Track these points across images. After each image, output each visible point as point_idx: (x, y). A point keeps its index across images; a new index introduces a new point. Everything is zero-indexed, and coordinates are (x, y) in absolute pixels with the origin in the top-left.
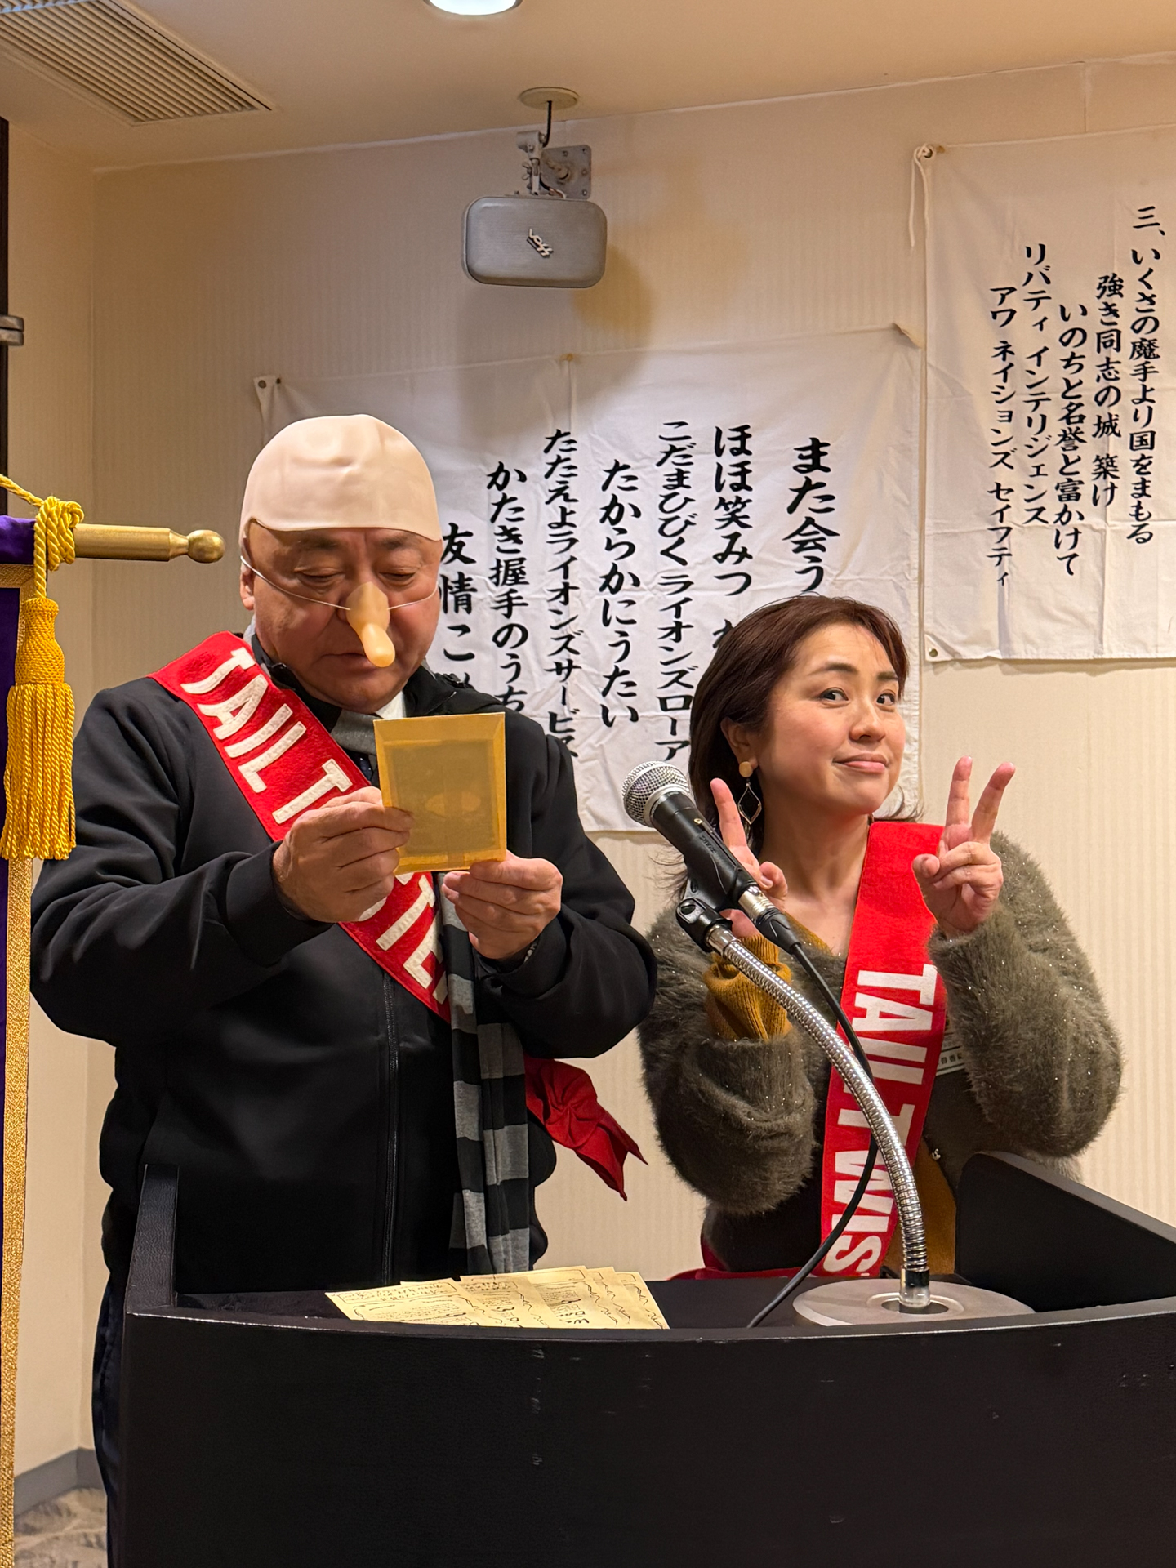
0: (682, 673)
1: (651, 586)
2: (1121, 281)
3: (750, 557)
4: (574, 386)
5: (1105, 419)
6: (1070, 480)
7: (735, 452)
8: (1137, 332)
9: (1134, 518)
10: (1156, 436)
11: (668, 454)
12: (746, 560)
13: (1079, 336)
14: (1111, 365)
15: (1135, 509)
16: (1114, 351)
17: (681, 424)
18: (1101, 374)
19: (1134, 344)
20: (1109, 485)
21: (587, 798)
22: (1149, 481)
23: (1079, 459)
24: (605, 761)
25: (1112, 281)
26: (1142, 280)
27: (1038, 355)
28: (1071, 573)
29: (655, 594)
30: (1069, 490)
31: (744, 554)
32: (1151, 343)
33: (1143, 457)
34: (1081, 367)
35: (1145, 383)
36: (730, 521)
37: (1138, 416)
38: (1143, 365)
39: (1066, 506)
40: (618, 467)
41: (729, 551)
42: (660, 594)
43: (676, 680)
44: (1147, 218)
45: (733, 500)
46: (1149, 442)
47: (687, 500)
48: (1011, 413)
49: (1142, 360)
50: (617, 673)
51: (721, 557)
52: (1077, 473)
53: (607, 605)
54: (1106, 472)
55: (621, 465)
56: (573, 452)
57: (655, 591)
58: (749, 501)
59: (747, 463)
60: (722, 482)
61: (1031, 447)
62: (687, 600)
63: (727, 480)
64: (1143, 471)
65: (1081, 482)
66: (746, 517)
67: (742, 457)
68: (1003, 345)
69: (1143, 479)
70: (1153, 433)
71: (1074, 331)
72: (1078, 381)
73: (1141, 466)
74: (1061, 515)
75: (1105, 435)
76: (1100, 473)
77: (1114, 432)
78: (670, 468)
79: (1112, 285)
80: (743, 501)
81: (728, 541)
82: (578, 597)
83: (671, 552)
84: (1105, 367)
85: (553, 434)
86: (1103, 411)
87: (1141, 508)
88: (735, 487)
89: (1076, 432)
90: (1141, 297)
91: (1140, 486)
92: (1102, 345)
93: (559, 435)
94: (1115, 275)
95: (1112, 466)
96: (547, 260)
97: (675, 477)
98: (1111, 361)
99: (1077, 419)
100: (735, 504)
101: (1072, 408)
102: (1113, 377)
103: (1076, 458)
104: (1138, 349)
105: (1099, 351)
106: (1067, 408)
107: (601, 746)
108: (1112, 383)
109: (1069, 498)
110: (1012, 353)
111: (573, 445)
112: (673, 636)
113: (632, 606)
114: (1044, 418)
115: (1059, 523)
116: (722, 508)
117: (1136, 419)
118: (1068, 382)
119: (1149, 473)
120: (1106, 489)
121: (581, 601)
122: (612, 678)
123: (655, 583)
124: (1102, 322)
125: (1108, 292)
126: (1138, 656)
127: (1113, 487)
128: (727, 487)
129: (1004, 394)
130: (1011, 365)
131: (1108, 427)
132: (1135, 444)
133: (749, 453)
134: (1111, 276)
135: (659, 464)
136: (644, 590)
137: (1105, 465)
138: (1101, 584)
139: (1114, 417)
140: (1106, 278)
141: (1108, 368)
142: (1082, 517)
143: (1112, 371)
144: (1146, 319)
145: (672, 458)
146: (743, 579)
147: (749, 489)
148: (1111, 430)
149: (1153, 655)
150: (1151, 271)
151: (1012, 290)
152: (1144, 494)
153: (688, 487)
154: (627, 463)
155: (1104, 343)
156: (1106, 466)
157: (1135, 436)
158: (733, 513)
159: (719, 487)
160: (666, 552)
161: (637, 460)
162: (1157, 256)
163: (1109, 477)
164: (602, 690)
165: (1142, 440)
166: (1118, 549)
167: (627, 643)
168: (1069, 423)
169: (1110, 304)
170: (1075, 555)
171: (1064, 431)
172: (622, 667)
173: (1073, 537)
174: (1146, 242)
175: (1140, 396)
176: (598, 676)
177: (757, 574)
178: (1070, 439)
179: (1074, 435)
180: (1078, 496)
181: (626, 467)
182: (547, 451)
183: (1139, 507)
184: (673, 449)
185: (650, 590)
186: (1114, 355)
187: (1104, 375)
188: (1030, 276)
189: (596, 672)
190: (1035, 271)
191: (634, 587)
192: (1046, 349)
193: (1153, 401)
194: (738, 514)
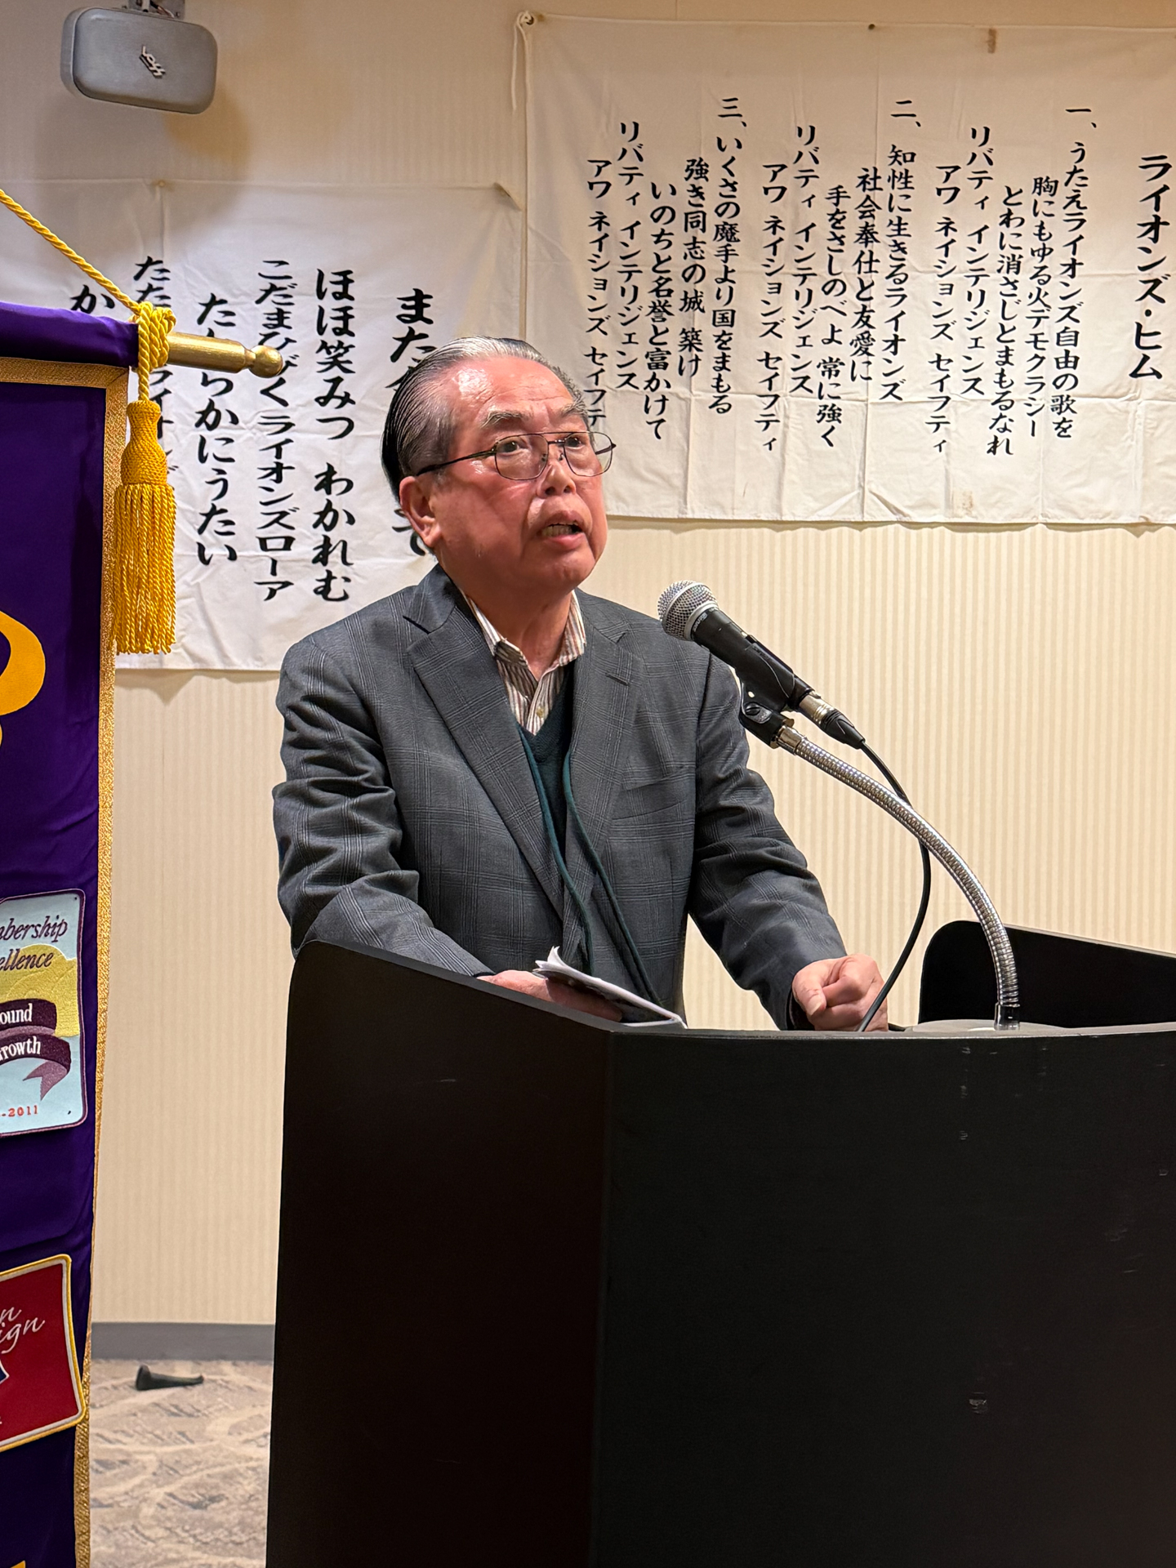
0: (283, 514)
1: (250, 425)
2: (706, 165)
3: (353, 402)
4: (167, 212)
5: (691, 295)
6: (658, 350)
7: (337, 296)
8: (720, 215)
9: (715, 389)
10: (736, 314)
11: (268, 292)
12: (348, 405)
13: (668, 214)
14: (697, 245)
16: (700, 232)
17: (282, 263)
18: (688, 252)
19: (717, 226)
20: (694, 358)
21: (183, 637)
23: (667, 331)
24: (202, 599)
25: (699, 165)
26: (725, 166)
27: (631, 228)
28: (658, 437)
29: (255, 434)
30: (658, 359)
31: (346, 399)
32: (732, 227)
33: (724, 333)
34: (670, 244)
35: (727, 264)
37: (721, 294)
38: (725, 247)
39: (654, 374)
40: (214, 301)
41: (331, 395)
42: (259, 434)
43: (276, 521)
44: (730, 109)
45: (336, 345)
46: (730, 319)
47: (288, 340)
48: (605, 281)
49: (724, 242)
50: (214, 511)
51: (323, 401)
53: (203, 442)
54: (691, 345)
55: (218, 299)
56: (166, 282)
57: (254, 430)
59: (350, 308)
60: (324, 325)
61: (624, 315)
62: (288, 441)
63: (330, 323)
64: (724, 346)
65: (668, 353)
66: (349, 362)
67: (345, 302)
68: (598, 215)
69: (724, 354)
70: (733, 312)
71: (664, 208)
73: (722, 341)
74: (650, 382)
75: (691, 310)
76: (686, 346)
77: (699, 307)
78: (269, 306)
79: (698, 168)
81: (330, 385)
82: (173, 431)
84: (691, 246)
85: (144, 261)
86: (689, 287)
88: (338, 332)
89: (664, 305)
90: (724, 183)
91: (720, 360)
92: (689, 225)
93: (150, 262)
94: (701, 160)
95: (697, 339)
96: (159, 81)
97: (275, 316)
98: (698, 240)
99: (665, 293)
100: (337, 349)
101: (661, 282)
102: (698, 256)
103: (664, 329)
104: (721, 232)
105: (686, 230)
106: (657, 281)
107: (198, 585)
108: (698, 262)
109: (657, 367)
110: (608, 224)
111: (166, 275)
112: (274, 477)
113: (230, 445)
114: (636, 289)
115: (649, 389)
116: (324, 351)
117: (718, 297)
118: (658, 257)
119: (729, 349)
120: (691, 361)
121: (176, 436)
122: (209, 516)
123: (254, 422)
124: (690, 203)
125: (694, 175)
126: (718, 517)
127: (697, 359)
128: (329, 331)
129: (600, 262)
130: (606, 235)
131: (694, 303)
132: (717, 320)
133: (351, 298)
134: (698, 160)
135: (258, 302)
136: (243, 429)
137: (690, 338)
138: (686, 448)
139: (699, 294)
140: (694, 161)
141: (694, 247)
142: (669, 386)
143: (698, 250)
144: (728, 204)
145: (271, 297)
146: (345, 424)
147: (352, 334)
148: (696, 306)
149: (730, 517)
150: (733, 159)
151: (607, 163)
153: (289, 328)
154: (224, 298)
155: (691, 223)
156: (691, 340)
157: (717, 313)
158: (335, 358)
159: (321, 330)
161: (234, 296)
162: (739, 146)
163: (693, 349)
164: (198, 527)
165: (723, 317)
166: (700, 417)
167: (225, 482)
168: (658, 295)
169: (697, 186)
170: (662, 421)
171: (654, 303)
172: (219, 505)
173: (660, 404)
174: (730, 131)
175: (723, 277)
176: (194, 513)
177: (360, 420)
178: (659, 311)
179: (663, 307)
180: (665, 366)
181: (223, 302)
183: (719, 379)
184: (273, 288)
185: (251, 429)
186: (700, 237)
187: (691, 253)
188: (624, 152)
189: (191, 508)
190: (629, 147)
191: (232, 425)
192: (638, 223)
193: (733, 282)
194: (340, 359)
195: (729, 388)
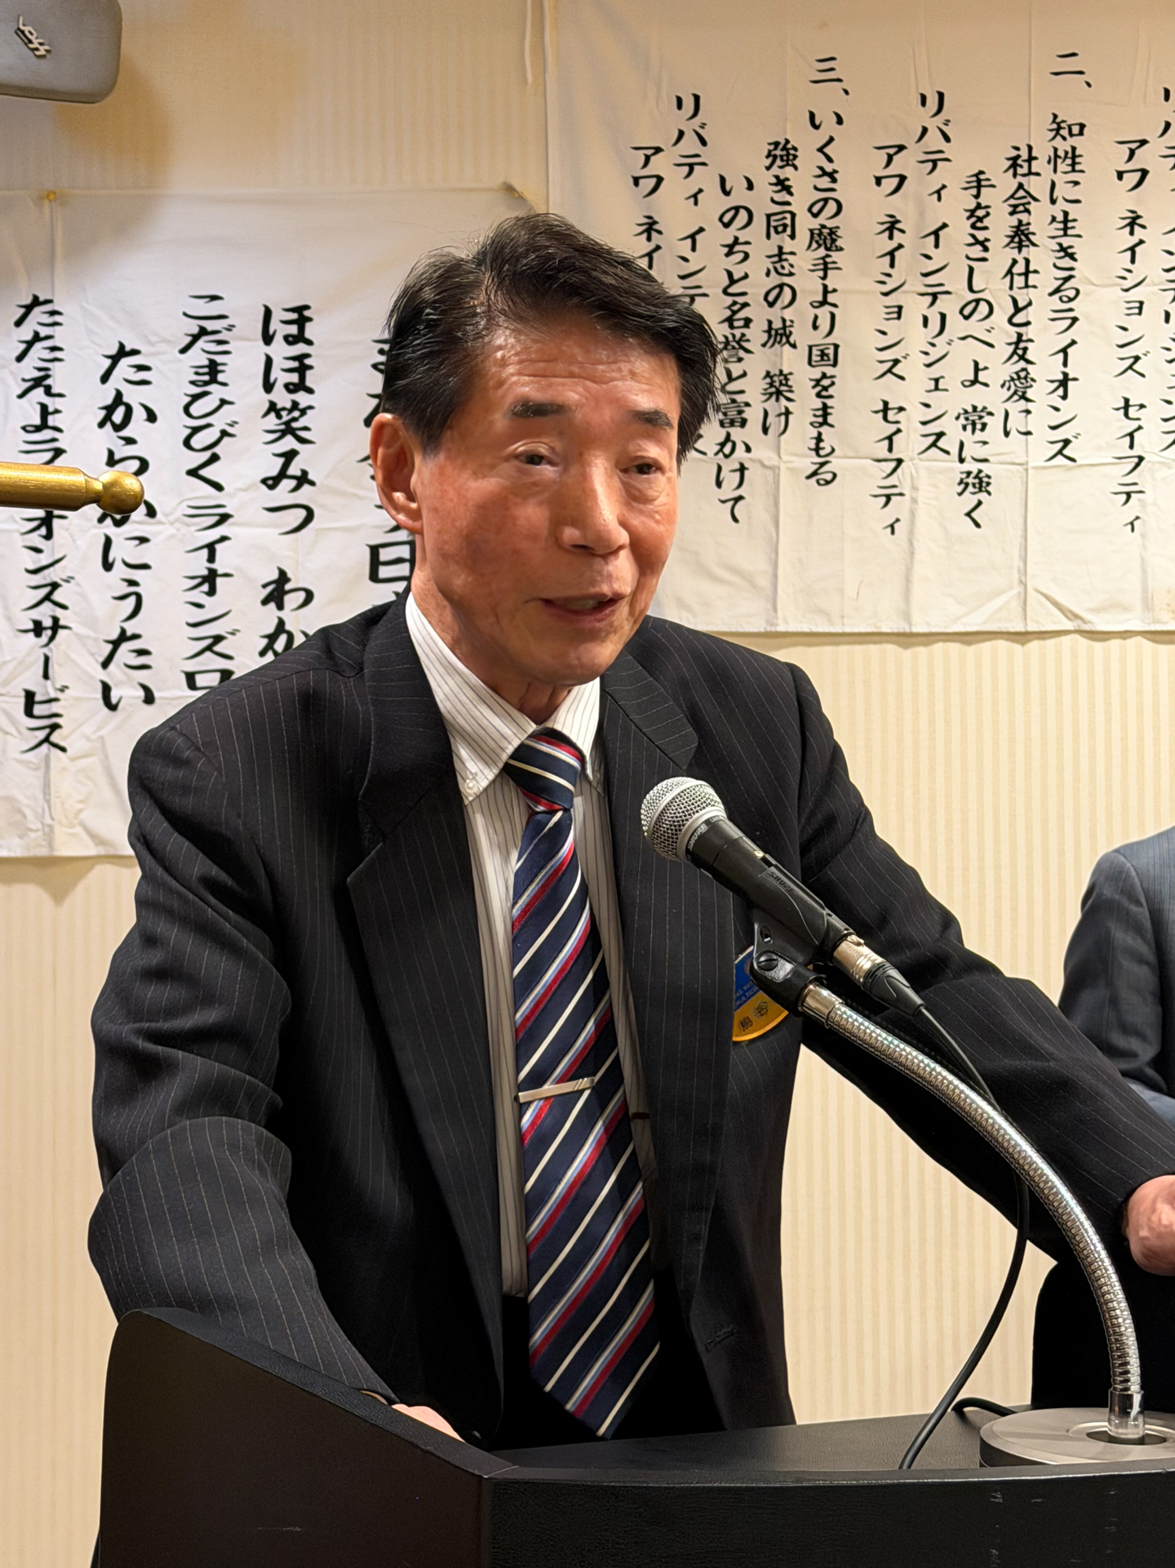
0: (218, 639)
1: (172, 518)
2: (795, 149)
3: (312, 483)
4: (59, 233)
5: (777, 324)
6: (734, 401)
7: (290, 340)
8: (815, 216)
9: (814, 453)
10: (840, 351)
11: (195, 338)
12: (306, 487)
13: (743, 216)
14: (784, 257)
15: (814, 441)
16: (788, 239)
17: (214, 298)
18: (771, 267)
19: (811, 231)
20: (783, 410)
21: (80, 811)
22: (832, 407)
23: (744, 374)
24: (107, 757)
25: (784, 148)
26: (821, 150)
27: (693, 237)
28: (735, 520)
29: (178, 530)
30: (732, 414)
31: (303, 479)
32: (832, 232)
33: (824, 376)
34: (746, 256)
35: (826, 282)
36: (284, 433)
37: (818, 324)
38: (823, 258)
39: (728, 435)
40: (122, 352)
41: (282, 474)
42: (184, 530)
43: (209, 648)
44: (827, 71)
45: (289, 405)
46: (831, 356)
47: (223, 402)
49: (822, 252)
50: (123, 637)
51: (272, 483)
52: (742, 392)
53: (108, 543)
54: (779, 393)
55: (128, 348)
56: (57, 328)
57: (177, 525)
58: (311, 407)
59: (308, 356)
60: (272, 380)
62: (224, 539)
63: (280, 377)
64: (824, 393)
65: (747, 404)
66: (306, 429)
67: (300, 348)
70: (836, 347)
71: (737, 209)
72: (743, 274)
73: (822, 388)
74: (723, 445)
75: (777, 345)
76: (771, 394)
77: (788, 342)
78: (198, 356)
79: (783, 154)
80: (302, 406)
81: (281, 460)
82: (67, 530)
83: (202, 472)
84: (776, 259)
85: (28, 301)
86: (775, 315)
87: (822, 440)
88: (291, 388)
89: (740, 340)
90: (819, 172)
91: (820, 413)
92: (772, 230)
93: (36, 302)
94: (787, 141)
95: (786, 385)
96: (42, 61)
97: (206, 370)
98: (785, 250)
99: (741, 323)
100: (290, 411)
101: (736, 308)
102: (786, 271)
103: (741, 372)
104: (817, 238)
105: (768, 236)
106: (729, 308)
107: (102, 738)
108: (786, 280)
109: (732, 423)
110: (660, 232)
111: (57, 318)
112: (206, 587)
113: (145, 545)
115: (721, 455)
116: (273, 415)
117: (815, 327)
118: (730, 274)
119: (831, 397)
120: (779, 415)
121: (71, 536)
122: (116, 644)
123: (178, 514)
124: (773, 201)
125: (779, 162)
126: (820, 629)
127: (787, 413)
128: (279, 388)
131: (781, 335)
132: (815, 358)
133: (309, 343)
134: (783, 142)
135: (183, 351)
136: (161, 523)
137: (777, 384)
138: (774, 535)
139: (788, 323)
140: (776, 144)
141: (781, 260)
142: (748, 449)
143: (785, 264)
144: (826, 201)
145: (201, 343)
146: (303, 513)
147: (310, 391)
148: (784, 340)
149: (839, 630)
150: (831, 139)
151: (658, 150)
152: (825, 423)
153: (224, 384)
154: (137, 347)
155: (776, 228)
156: (778, 386)
157: (814, 349)
158: (287, 423)
159: (268, 387)
160: (193, 473)
161: (150, 343)
162: (840, 121)
163: (782, 399)
164: (101, 659)
165: (823, 354)
166: (794, 491)
167: (139, 597)
168: (732, 327)
169: (782, 177)
170: (740, 498)
171: (726, 337)
172: (131, 628)
173: (738, 474)
174: (826, 101)
175: (820, 298)
176: (96, 640)
177: (321, 506)
178: (734, 348)
179: (738, 343)
180: (743, 423)
181: (135, 352)
182: (18, 323)
183: (819, 439)
184: (203, 332)
185: (172, 524)
186: (788, 246)
187: (776, 269)
188: (681, 134)
189: (92, 634)
190: (689, 127)
191: (148, 519)
192: (701, 230)
193: (835, 306)
194: (295, 425)
195: (833, 450)
